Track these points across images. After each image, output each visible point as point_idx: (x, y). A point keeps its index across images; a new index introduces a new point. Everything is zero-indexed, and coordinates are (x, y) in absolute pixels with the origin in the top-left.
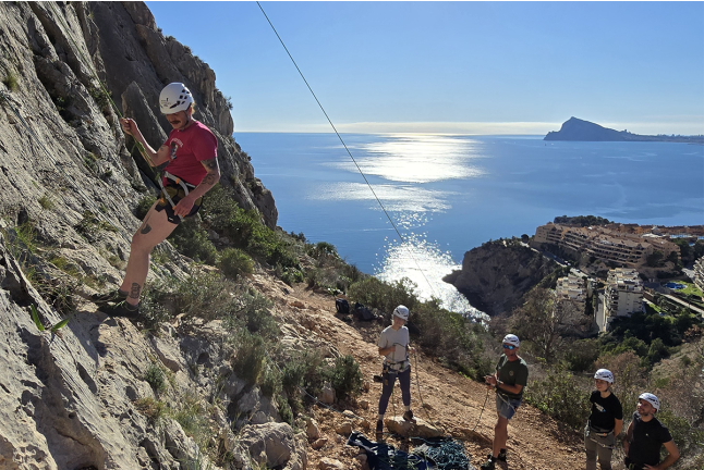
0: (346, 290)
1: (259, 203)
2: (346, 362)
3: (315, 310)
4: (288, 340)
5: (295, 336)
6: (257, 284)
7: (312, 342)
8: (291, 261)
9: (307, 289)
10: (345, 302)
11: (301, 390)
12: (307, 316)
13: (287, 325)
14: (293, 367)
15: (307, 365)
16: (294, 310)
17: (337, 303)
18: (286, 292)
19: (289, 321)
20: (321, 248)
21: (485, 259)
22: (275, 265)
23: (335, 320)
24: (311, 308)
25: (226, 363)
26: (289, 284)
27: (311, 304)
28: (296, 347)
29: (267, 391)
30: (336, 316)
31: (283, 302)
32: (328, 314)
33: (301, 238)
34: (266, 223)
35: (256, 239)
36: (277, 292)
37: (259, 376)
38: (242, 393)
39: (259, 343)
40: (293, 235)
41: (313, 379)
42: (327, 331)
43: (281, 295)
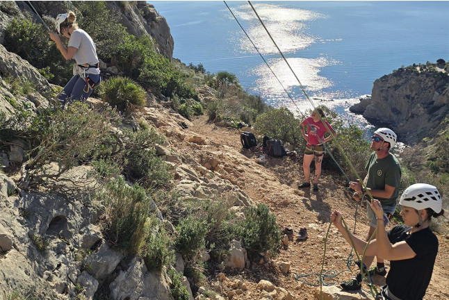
0: (251, 122)
1: (153, 31)
2: (259, 213)
3: (218, 146)
4: (185, 185)
5: (193, 180)
6: (149, 119)
7: (213, 186)
8: (189, 91)
9: (208, 122)
10: (252, 136)
11: (202, 254)
12: (208, 154)
13: (184, 166)
14: (192, 223)
15: (209, 221)
16: (193, 147)
17: (243, 137)
18: (184, 126)
19: (186, 160)
20: (222, 79)
21: (396, 87)
22: (171, 97)
23: (241, 158)
24: (213, 144)
25: (95, 229)
26: (187, 117)
27: (212, 139)
28: (195, 193)
29: (153, 265)
30: (242, 152)
31: (180, 138)
32: (233, 150)
33: (200, 69)
34: (162, 53)
35: (148, 67)
36: (173, 127)
37: (143, 243)
38: (117, 271)
39: (140, 199)
40: (192, 67)
41: (217, 238)
42: (233, 171)
43: (178, 129)
